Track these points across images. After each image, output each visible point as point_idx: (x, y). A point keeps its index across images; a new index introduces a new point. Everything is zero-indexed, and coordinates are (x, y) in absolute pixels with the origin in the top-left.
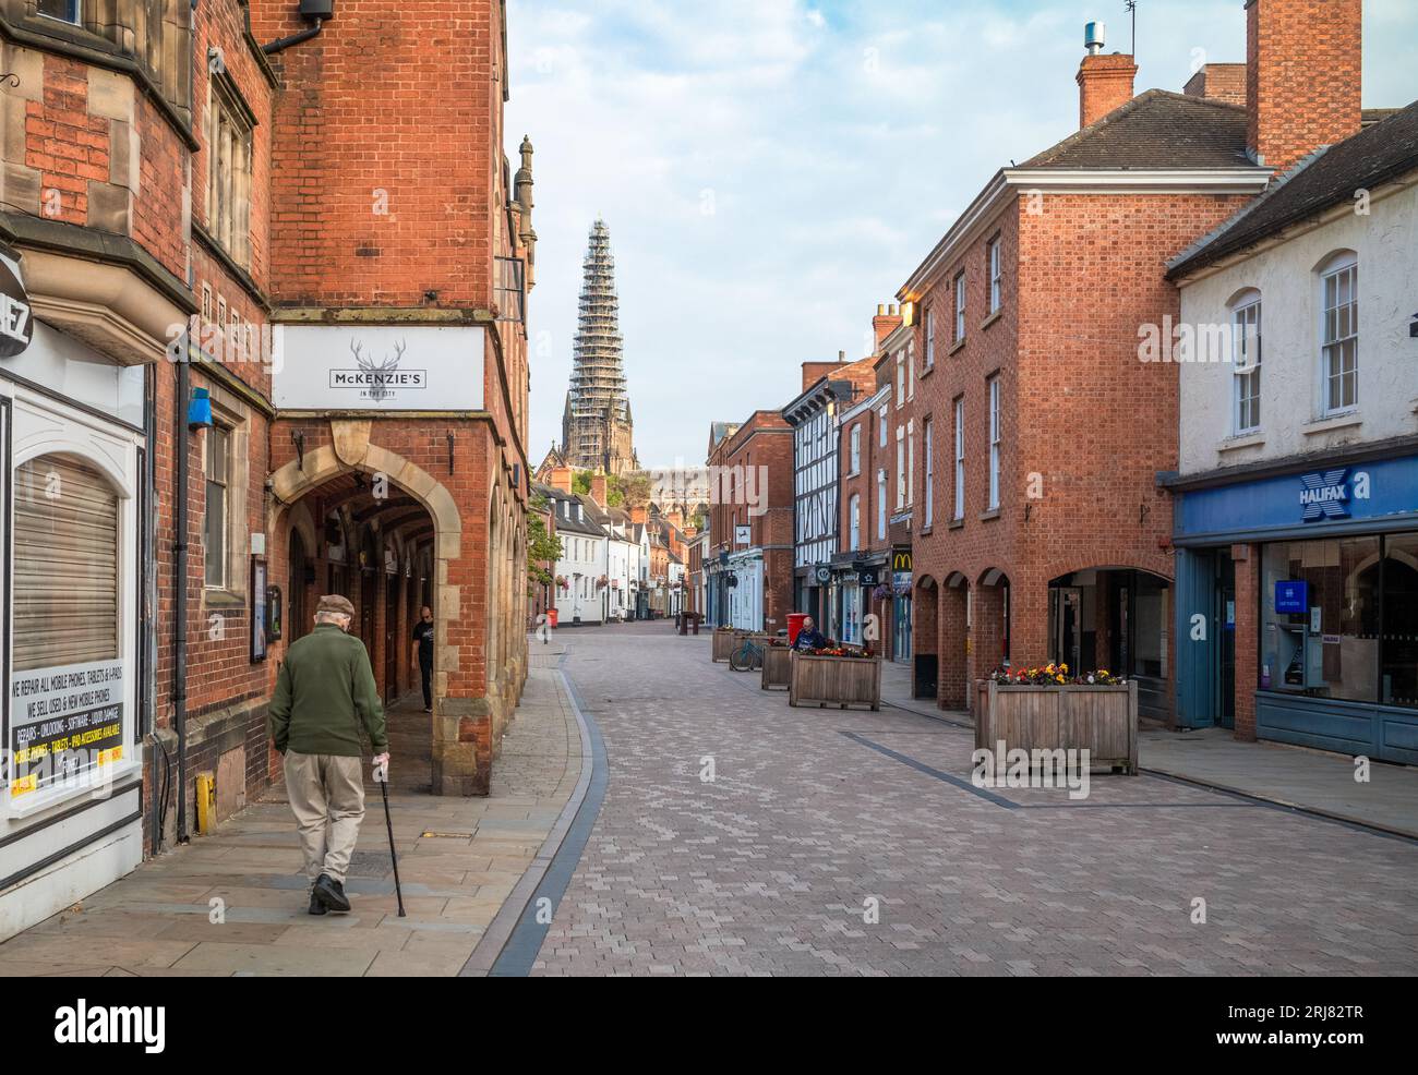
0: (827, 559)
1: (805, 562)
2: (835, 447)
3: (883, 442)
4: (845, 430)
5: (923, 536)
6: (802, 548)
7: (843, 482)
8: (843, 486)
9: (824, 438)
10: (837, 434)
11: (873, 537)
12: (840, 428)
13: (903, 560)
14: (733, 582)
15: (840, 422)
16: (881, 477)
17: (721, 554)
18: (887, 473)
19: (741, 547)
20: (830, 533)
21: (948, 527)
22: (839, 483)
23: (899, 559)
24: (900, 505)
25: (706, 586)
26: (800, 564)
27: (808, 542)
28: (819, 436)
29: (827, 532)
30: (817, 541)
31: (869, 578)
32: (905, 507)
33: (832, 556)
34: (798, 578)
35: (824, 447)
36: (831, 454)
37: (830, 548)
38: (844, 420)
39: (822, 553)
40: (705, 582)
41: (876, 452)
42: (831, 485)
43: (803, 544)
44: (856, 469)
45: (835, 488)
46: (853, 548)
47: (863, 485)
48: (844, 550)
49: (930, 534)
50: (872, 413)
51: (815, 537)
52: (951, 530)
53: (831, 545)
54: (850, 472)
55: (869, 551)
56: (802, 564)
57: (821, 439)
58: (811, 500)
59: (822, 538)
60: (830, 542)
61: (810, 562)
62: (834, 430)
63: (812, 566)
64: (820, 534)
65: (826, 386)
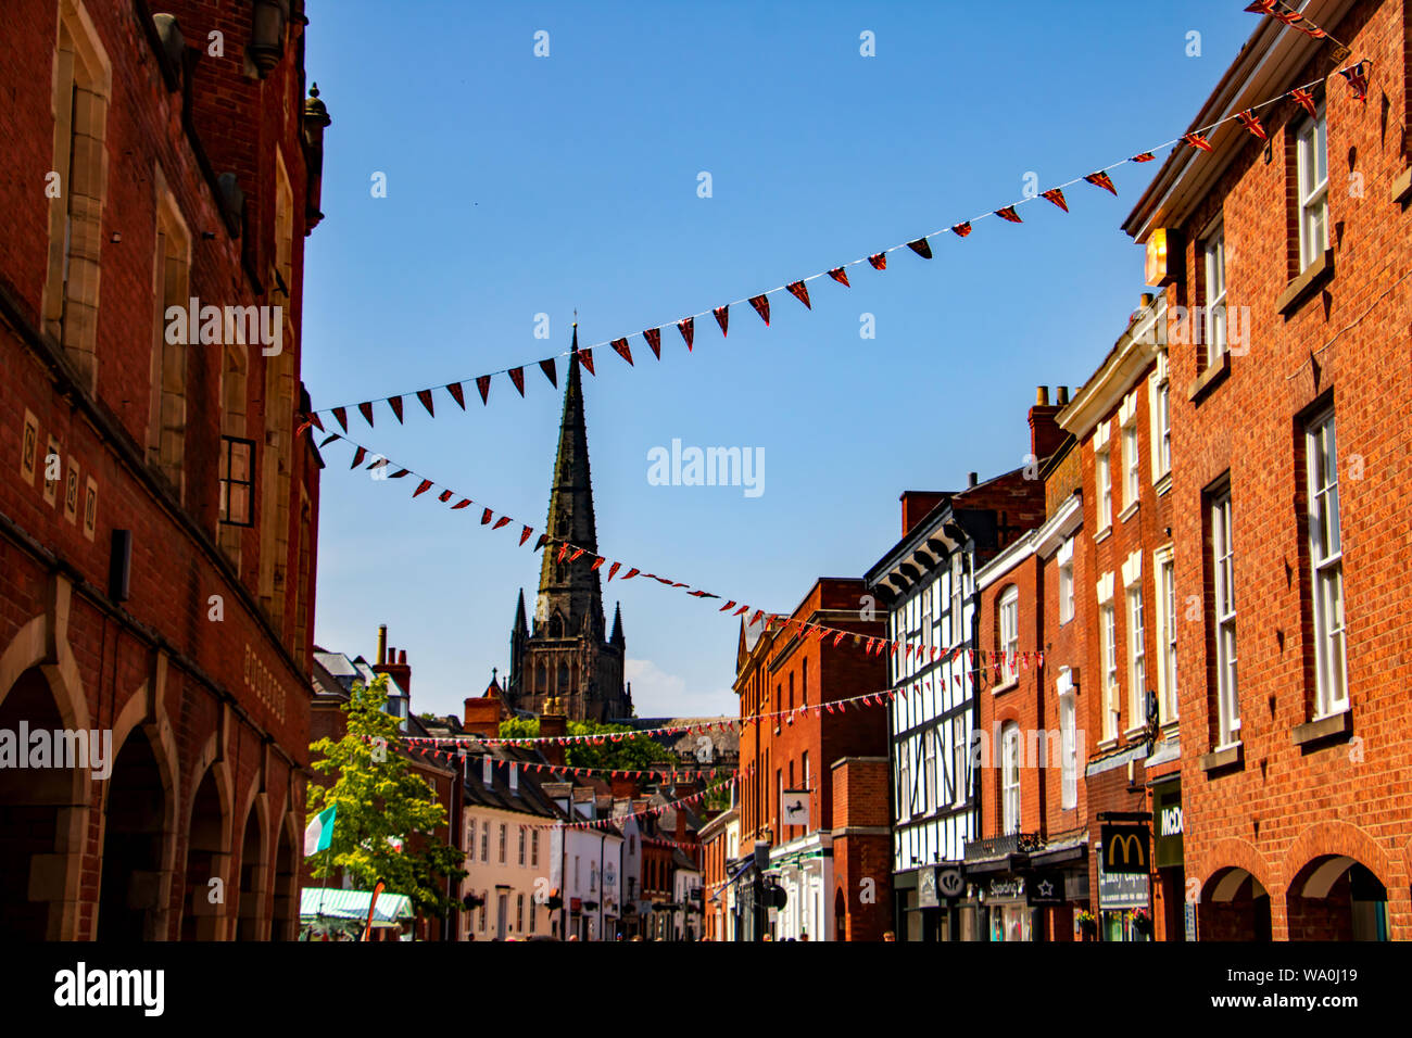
0: (955, 853)
1: (913, 860)
2: (968, 636)
3: (1067, 613)
4: (988, 601)
5: (1214, 773)
6: (906, 835)
7: (983, 701)
8: (983, 709)
9: (946, 621)
10: (970, 609)
11: (1050, 805)
12: (977, 598)
13: (1126, 847)
14: (780, 899)
15: (976, 586)
16: (1064, 684)
17: (758, 848)
18: (1076, 673)
19: (793, 832)
20: (961, 802)
21: (1295, 738)
22: (976, 702)
23: (1118, 845)
24: (1110, 733)
25: (734, 910)
26: (903, 863)
27: (918, 821)
28: (937, 616)
29: (954, 800)
30: (935, 819)
31: (1045, 888)
32: (1122, 736)
33: (967, 846)
34: (899, 891)
35: (946, 636)
36: (960, 648)
37: (961, 831)
38: (983, 582)
39: (950, 841)
40: (731, 903)
41: (1051, 635)
42: (962, 709)
43: (908, 826)
44: (1010, 675)
45: (969, 714)
46: (1009, 828)
47: (1025, 702)
48: (990, 832)
49: (1237, 766)
50: (1041, 561)
51: (932, 812)
52: (1308, 748)
53: (963, 825)
54: (999, 680)
55: (1042, 834)
56: (906, 865)
57: (939, 623)
58: (923, 741)
59: (945, 813)
60: (961, 819)
61: (923, 859)
62: (964, 604)
63: (926, 867)
64: (941, 804)
65: (950, 520)
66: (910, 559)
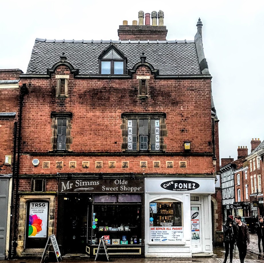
2: (233, 178)
3: (246, 178)
4: (235, 175)
11: (245, 198)
16: (246, 186)
18: (248, 185)
20: (232, 197)
22: (234, 186)
23: (254, 204)
24: (252, 192)
27: (226, 199)
28: (228, 175)
30: (228, 199)
31: (245, 208)
32: (254, 193)
33: (233, 203)
34: (223, 207)
35: (230, 178)
36: (232, 180)
37: (232, 201)
38: (235, 173)
41: (244, 180)
42: (232, 186)
43: (224, 200)
44: (239, 184)
46: (239, 201)
47: (241, 187)
48: (236, 201)
50: (243, 172)
54: (237, 184)
55: (244, 202)
56: (224, 204)
58: (226, 190)
60: (232, 199)
61: (227, 203)
62: (232, 175)
63: (227, 205)
64: (229, 197)
65: (230, 165)
66: (224, 168)
